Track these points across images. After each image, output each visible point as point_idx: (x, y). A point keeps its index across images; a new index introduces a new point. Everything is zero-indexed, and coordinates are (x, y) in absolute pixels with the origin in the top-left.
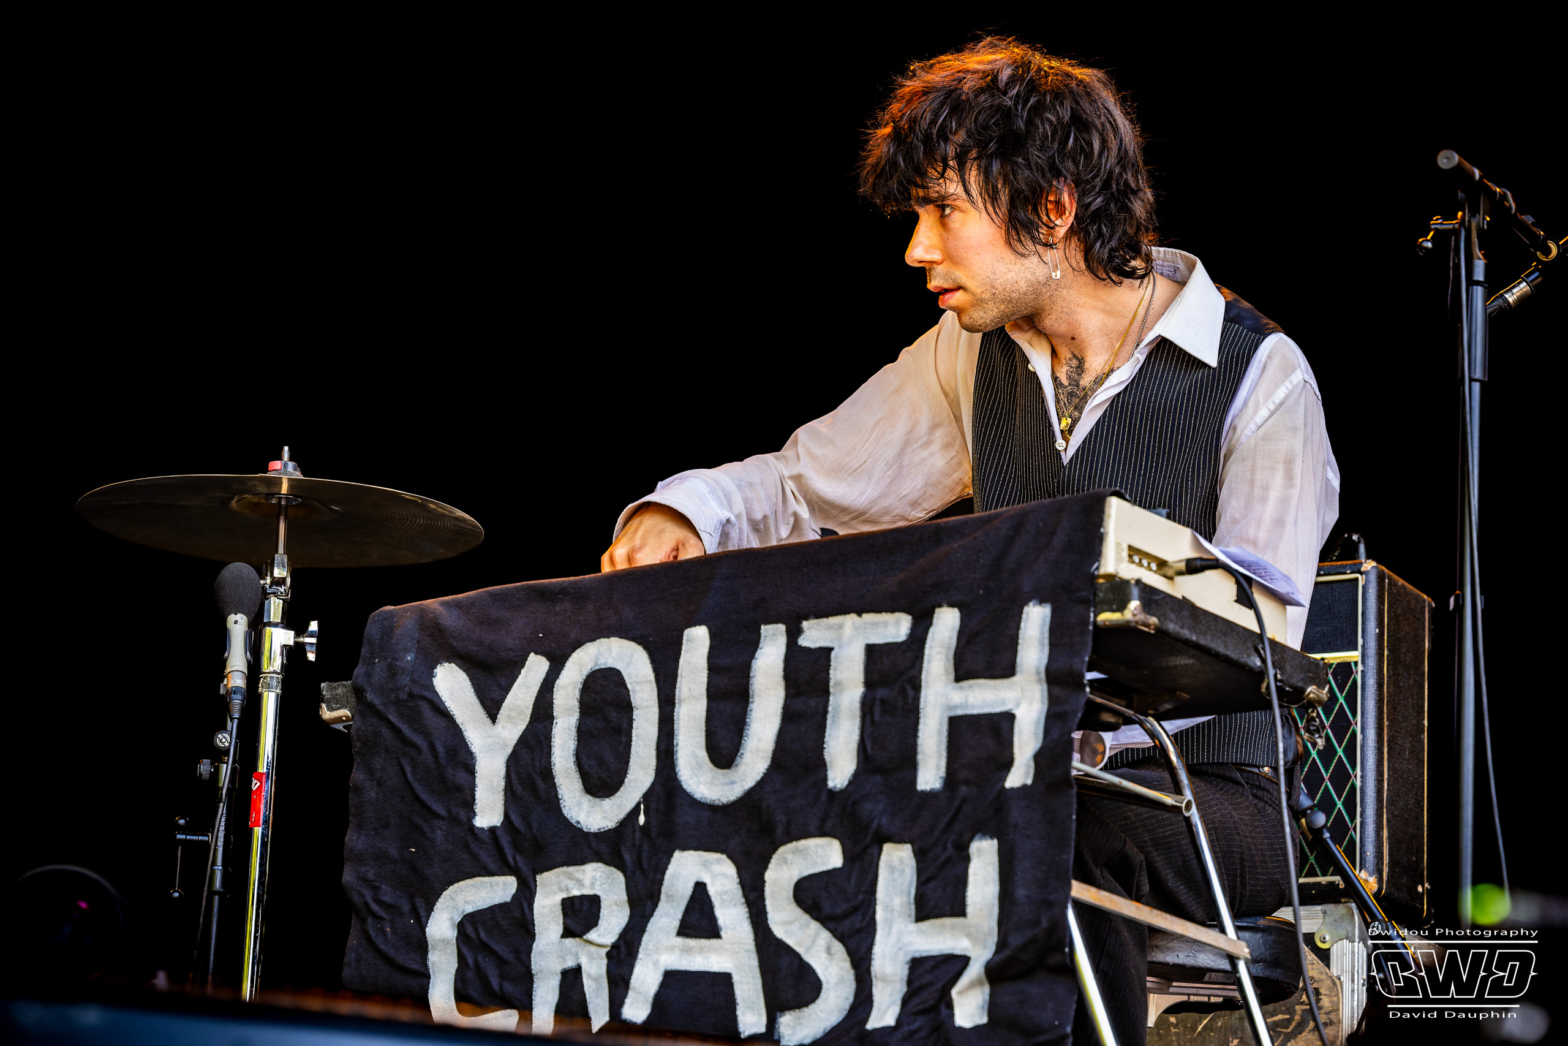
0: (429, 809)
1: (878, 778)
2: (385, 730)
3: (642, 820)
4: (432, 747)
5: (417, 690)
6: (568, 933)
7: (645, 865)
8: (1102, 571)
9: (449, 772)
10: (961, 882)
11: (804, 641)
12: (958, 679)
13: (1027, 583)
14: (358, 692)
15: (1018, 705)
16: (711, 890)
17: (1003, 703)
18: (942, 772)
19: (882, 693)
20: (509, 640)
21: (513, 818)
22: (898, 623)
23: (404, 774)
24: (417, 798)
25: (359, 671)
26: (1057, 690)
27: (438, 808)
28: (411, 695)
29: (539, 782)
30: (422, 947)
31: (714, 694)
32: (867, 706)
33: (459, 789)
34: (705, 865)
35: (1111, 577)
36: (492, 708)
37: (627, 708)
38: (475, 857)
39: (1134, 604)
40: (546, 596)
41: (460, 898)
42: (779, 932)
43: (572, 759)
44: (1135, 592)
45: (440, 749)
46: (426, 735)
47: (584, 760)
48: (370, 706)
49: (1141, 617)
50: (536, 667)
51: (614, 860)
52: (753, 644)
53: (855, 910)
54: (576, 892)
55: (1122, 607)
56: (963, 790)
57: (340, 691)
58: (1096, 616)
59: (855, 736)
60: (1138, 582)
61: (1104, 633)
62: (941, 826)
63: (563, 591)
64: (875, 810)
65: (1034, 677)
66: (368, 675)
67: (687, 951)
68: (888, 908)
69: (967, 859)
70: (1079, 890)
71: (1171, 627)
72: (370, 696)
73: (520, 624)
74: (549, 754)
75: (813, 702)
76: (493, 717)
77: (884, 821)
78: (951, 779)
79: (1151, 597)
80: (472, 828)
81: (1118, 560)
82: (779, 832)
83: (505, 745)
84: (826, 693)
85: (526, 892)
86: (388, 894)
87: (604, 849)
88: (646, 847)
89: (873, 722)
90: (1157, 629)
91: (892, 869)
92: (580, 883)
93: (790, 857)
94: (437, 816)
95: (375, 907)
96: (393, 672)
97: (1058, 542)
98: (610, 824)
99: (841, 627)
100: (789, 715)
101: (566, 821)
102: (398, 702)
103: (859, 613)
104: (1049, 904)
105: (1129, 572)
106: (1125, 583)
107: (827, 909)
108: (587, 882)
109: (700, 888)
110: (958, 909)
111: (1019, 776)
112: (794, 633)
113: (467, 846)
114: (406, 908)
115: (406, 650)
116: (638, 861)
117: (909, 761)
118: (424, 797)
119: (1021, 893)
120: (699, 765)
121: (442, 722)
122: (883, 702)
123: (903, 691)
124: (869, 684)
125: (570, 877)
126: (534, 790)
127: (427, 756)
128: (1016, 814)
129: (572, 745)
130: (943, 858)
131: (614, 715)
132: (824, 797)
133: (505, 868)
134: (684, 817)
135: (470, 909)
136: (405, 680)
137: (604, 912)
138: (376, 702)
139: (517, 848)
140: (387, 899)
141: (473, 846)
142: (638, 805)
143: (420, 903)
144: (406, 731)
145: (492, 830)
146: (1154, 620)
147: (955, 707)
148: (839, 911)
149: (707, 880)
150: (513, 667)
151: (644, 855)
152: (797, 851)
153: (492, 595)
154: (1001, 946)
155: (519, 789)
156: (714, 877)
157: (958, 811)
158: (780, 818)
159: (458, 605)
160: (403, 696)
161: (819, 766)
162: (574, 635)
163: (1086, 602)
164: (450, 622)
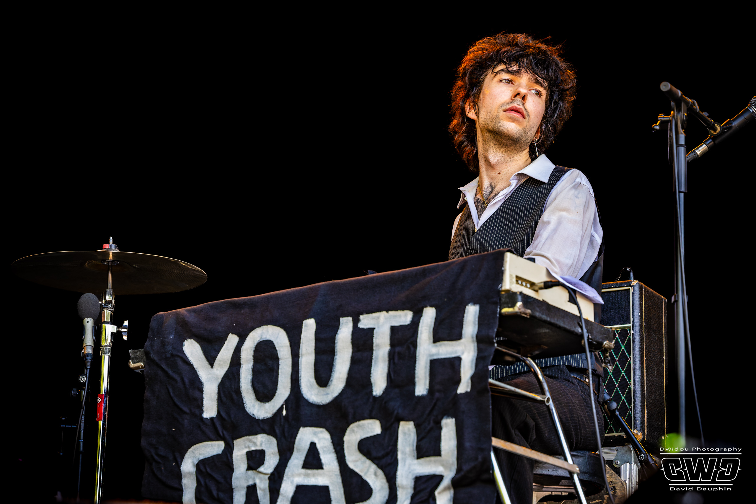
0: (181, 410)
1: (397, 390)
2: (160, 372)
3: (284, 413)
4: (182, 379)
5: (175, 353)
6: (249, 468)
7: (286, 434)
8: (503, 288)
9: (191, 391)
10: (438, 439)
11: (361, 325)
12: (435, 341)
13: (468, 294)
14: (147, 354)
15: (463, 353)
16: (318, 446)
17: (456, 352)
18: (427, 386)
19: (398, 349)
20: (219, 327)
21: (222, 413)
22: (406, 315)
23: (169, 393)
24: (175, 404)
25: (147, 343)
26: (482, 346)
27: (186, 409)
28: (172, 355)
29: (235, 396)
30: (179, 476)
31: (318, 351)
32: (391, 356)
33: (195, 399)
34: (315, 434)
35: (508, 292)
36: (211, 360)
37: (276, 359)
38: (204, 432)
39: (519, 304)
40: (235, 305)
41: (197, 452)
42: (351, 466)
43: (250, 384)
44: (520, 298)
45: (186, 380)
46: (180, 374)
47: (256, 384)
48: (153, 361)
49: (523, 310)
50: (232, 340)
51: (271, 432)
52: (336, 327)
53: (387, 454)
54: (253, 448)
55: (513, 305)
56: (437, 395)
57: (138, 354)
58: (500, 310)
59: (386, 370)
60: (521, 293)
61: (504, 318)
62: (427, 412)
63: (245, 303)
64: (396, 405)
65: (471, 340)
66: (152, 346)
67: (307, 475)
68: (404, 453)
69: (440, 428)
70: (496, 442)
71: (537, 314)
72: (153, 356)
73: (224, 319)
74: (239, 382)
75: (365, 354)
76: (212, 365)
77: (400, 411)
78: (431, 390)
79: (527, 300)
80: (202, 418)
81: (511, 283)
82: (350, 417)
83: (217, 378)
84: (372, 350)
85: (229, 449)
86: (162, 451)
87: (266, 428)
88: (286, 426)
89: (394, 363)
90: (531, 315)
91: (405, 434)
92: (255, 444)
93: (355, 429)
94: (185, 413)
95: (156, 457)
96: (163, 344)
97: (482, 275)
98: (269, 415)
99: (378, 318)
100: (354, 361)
101: (248, 414)
102: (166, 359)
103: (387, 311)
104: (481, 450)
105: (517, 288)
106: (515, 294)
107: (374, 454)
108: (258, 443)
109: (313, 445)
110: (437, 452)
111: (464, 387)
112: (356, 321)
113: (199, 427)
114: (171, 458)
115: (170, 333)
116: (283, 432)
117: (411, 382)
118: (179, 403)
119: (467, 444)
120: (311, 386)
121: (187, 367)
122: (399, 353)
123: (409, 348)
124: (393, 344)
125: (250, 441)
126: (232, 399)
127: (180, 384)
128: (463, 406)
129: (250, 377)
130: (429, 428)
131: (270, 363)
132: (371, 400)
133: (218, 438)
134: (304, 411)
135: (202, 457)
136: (169, 348)
137: (267, 458)
138: (156, 358)
139: (224, 427)
140: (162, 453)
141: (203, 427)
142: (282, 406)
143: (177, 455)
144: (170, 372)
145: (212, 419)
146: (529, 311)
147: (433, 355)
148: (380, 454)
149: (316, 441)
150: (222, 340)
151: (286, 430)
152: (359, 426)
153: (211, 306)
154: (458, 469)
155: (224, 399)
156: (319, 440)
157: (435, 405)
158: (351, 411)
159: (194, 311)
160: (168, 355)
161: (369, 385)
162: (250, 325)
163: (496, 304)
164: (191, 318)
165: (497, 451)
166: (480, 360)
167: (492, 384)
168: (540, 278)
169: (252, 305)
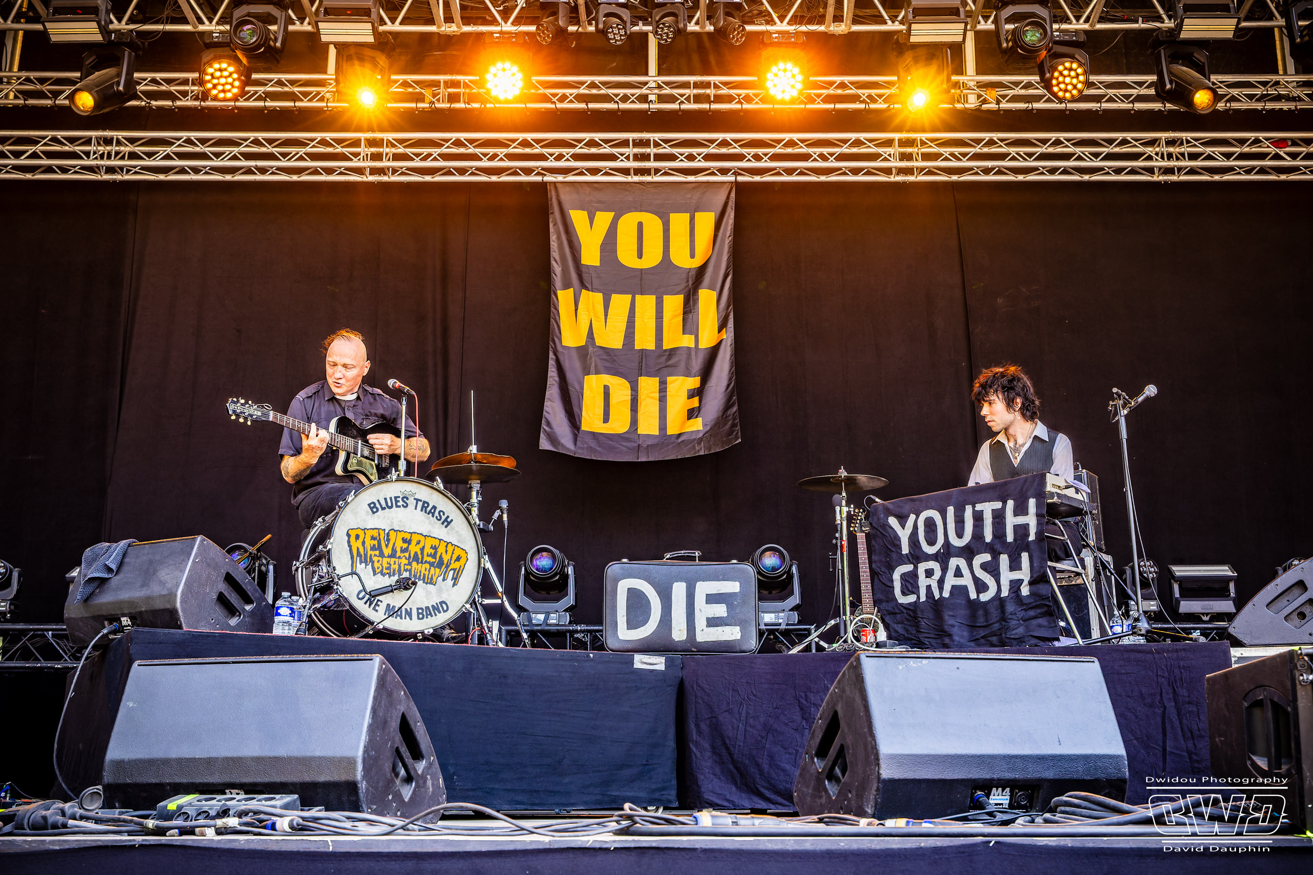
1: (998, 540)
3: (942, 551)
4: (890, 536)
5: (884, 522)
6: (927, 577)
7: (944, 561)
8: (1047, 490)
9: (895, 542)
10: (1020, 562)
11: (976, 509)
12: (1015, 516)
13: (1029, 493)
14: (871, 524)
15: (1030, 521)
16: (960, 567)
17: (1026, 521)
18: (1013, 538)
19: (996, 520)
20: (905, 511)
21: (911, 551)
22: (999, 504)
23: (884, 542)
24: (888, 547)
25: (870, 519)
26: (1039, 518)
27: (893, 549)
28: (883, 524)
29: (916, 543)
30: (892, 581)
31: (956, 522)
32: (993, 524)
33: (898, 545)
34: (958, 561)
35: (1049, 491)
36: (903, 526)
37: (935, 525)
38: (903, 561)
39: (1055, 498)
40: (912, 500)
41: (900, 570)
42: (977, 575)
43: (924, 538)
44: (1055, 495)
45: (892, 536)
46: (888, 533)
47: (927, 538)
48: (875, 528)
49: (1057, 500)
50: (912, 517)
51: (937, 560)
52: (964, 510)
53: (995, 570)
54: (928, 568)
55: (1052, 498)
56: (1018, 542)
58: (1046, 501)
59: (991, 531)
60: (1055, 493)
61: (1048, 504)
62: (1014, 550)
63: (917, 499)
64: (998, 547)
65: (1033, 515)
66: (873, 521)
67: (956, 580)
68: (1003, 569)
69: (1021, 557)
70: (1049, 563)
71: (1063, 502)
72: (874, 525)
73: (907, 507)
74: (918, 537)
75: (980, 523)
76: (904, 529)
77: (1000, 549)
78: (1015, 539)
79: (1059, 495)
80: (901, 554)
81: (1050, 487)
82: (975, 553)
83: (907, 535)
84: (983, 521)
85: (916, 568)
86: (883, 569)
87: (934, 558)
88: (944, 557)
89: (995, 527)
90: (1060, 502)
91: (1003, 560)
92: (928, 566)
93: (978, 558)
94: (893, 551)
95: (880, 572)
96: (879, 519)
97: (1035, 483)
98: (934, 552)
99: (985, 505)
100: (975, 526)
101: (924, 552)
102: (881, 526)
103: (989, 502)
104: (1042, 567)
105: (1054, 490)
106: (1053, 493)
107: (988, 570)
108: (930, 566)
109: (958, 566)
110: (1020, 569)
111: (1032, 537)
112: (974, 507)
114: (888, 573)
115: (881, 514)
116: (942, 561)
117: (1004, 535)
118: (890, 549)
119: (1035, 565)
120: (954, 538)
121: (891, 530)
122: (997, 522)
123: (1002, 519)
124: (993, 518)
125: (926, 564)
126: (915, 545)
127: (889, 539)
128: (1032, 547)
129: (923, 535)
130: (1015, 557)
131: (933, 528)
132: (985, 545)
133: (910, 563)
134: (952, 550)
135: (903, 572)
136: (882, 521)
137: (935, 573)
139: (913, 558)
141: (902, 558)
142: (941, 548)
143: (890, 571)
144: (883, 532)
145: (906, 555)
147: (1015, 523)
148: (991, 570)
149: (959, 564)
150: (907, 517)
151: (943, 559)
152: (980, 557)
153: (900, 501)
154: (1031, 577)
155: (912, 545)
156: (961, 563)
157: (1017, 546)
158: (975, 550)
159: (894, 503)
161: (983, 538)
162: (921, 510)
163: (1044, 498)
164: (891, 506)
165: (1050, 567)
166: (1039, 524)
167: (1046, 536)
168: (1063, 484)
169: (921, 500)
